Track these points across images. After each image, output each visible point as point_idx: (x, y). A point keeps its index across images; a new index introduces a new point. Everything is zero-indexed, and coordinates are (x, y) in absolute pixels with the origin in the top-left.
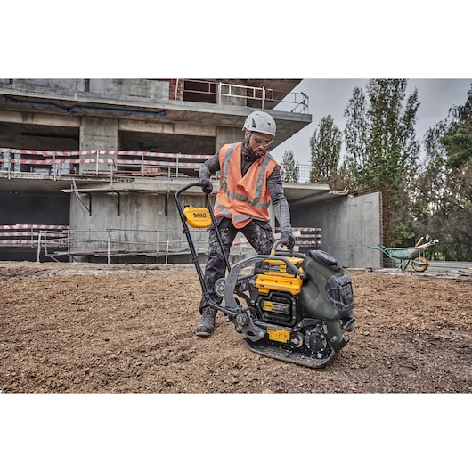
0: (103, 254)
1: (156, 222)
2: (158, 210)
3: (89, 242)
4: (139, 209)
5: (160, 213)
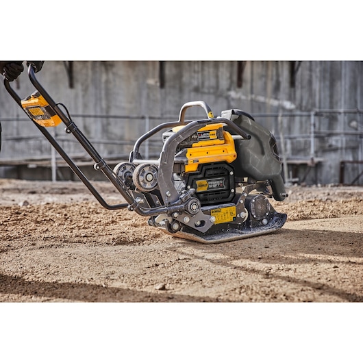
0: (44, 164)
1: (144, 101)
2: (146, 77)
3: (19, 140)
4: (111, 76)
5: (151, 82)
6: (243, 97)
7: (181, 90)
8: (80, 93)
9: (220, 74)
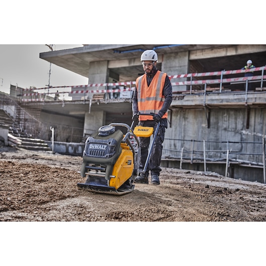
1: (200, 134)
2: (202, 123)
4: (186, 122)
5: (204, 125)
6: (249, 134)
7: (218, 129)
8: (174, 130)
9: (237, 122)
